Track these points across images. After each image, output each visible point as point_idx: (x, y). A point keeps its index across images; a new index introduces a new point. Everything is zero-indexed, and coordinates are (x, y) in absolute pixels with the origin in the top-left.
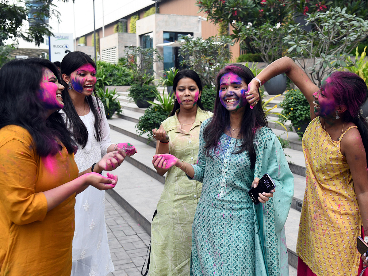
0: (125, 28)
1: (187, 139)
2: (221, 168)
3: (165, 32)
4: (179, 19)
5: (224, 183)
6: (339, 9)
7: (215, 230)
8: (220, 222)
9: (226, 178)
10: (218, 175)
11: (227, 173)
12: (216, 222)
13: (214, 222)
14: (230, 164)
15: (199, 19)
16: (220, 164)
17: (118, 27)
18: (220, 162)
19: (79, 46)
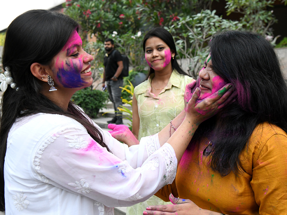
1: (155, 103)
6: (209, 11)
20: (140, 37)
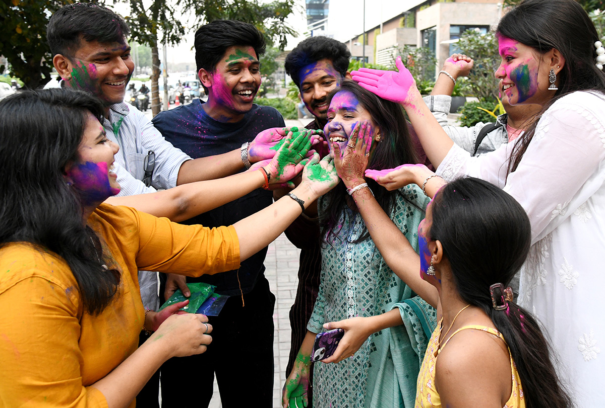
0: (413, 22)
2: (344, 270)
3: (452, 26)
4: (472, 7)
5: (352, 298)
7: (346, 386)
8: (353, 372)
9: (354, 288)
10: (342, 284)
11: (354, 279)
12: (346, 372)
13: (343, 371)
14: (355, 261)
15: (498, 8)
16: (342, 264)
17: (404, 21)
18: (341, 259)
19: (355, 46)
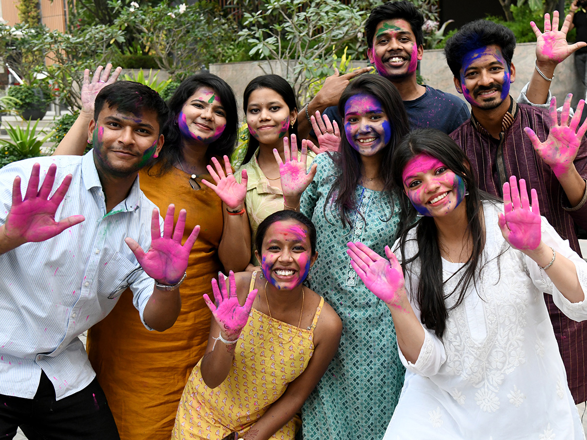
2: (350, 236)
8: (350, 329)
14: (366, 231)
16: (348, 231)
20: (185, 14)
